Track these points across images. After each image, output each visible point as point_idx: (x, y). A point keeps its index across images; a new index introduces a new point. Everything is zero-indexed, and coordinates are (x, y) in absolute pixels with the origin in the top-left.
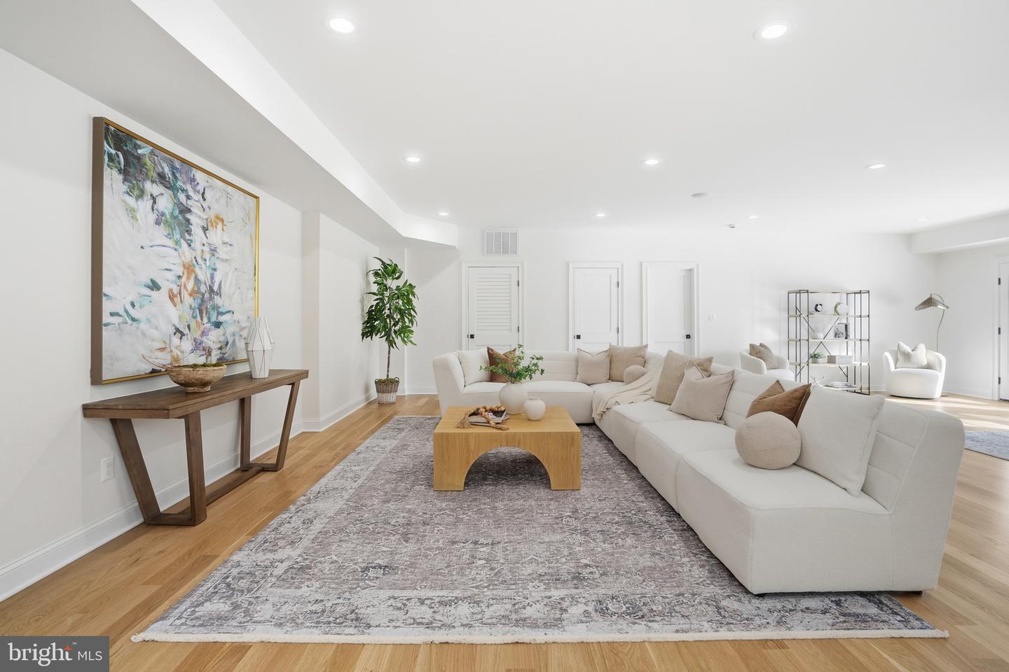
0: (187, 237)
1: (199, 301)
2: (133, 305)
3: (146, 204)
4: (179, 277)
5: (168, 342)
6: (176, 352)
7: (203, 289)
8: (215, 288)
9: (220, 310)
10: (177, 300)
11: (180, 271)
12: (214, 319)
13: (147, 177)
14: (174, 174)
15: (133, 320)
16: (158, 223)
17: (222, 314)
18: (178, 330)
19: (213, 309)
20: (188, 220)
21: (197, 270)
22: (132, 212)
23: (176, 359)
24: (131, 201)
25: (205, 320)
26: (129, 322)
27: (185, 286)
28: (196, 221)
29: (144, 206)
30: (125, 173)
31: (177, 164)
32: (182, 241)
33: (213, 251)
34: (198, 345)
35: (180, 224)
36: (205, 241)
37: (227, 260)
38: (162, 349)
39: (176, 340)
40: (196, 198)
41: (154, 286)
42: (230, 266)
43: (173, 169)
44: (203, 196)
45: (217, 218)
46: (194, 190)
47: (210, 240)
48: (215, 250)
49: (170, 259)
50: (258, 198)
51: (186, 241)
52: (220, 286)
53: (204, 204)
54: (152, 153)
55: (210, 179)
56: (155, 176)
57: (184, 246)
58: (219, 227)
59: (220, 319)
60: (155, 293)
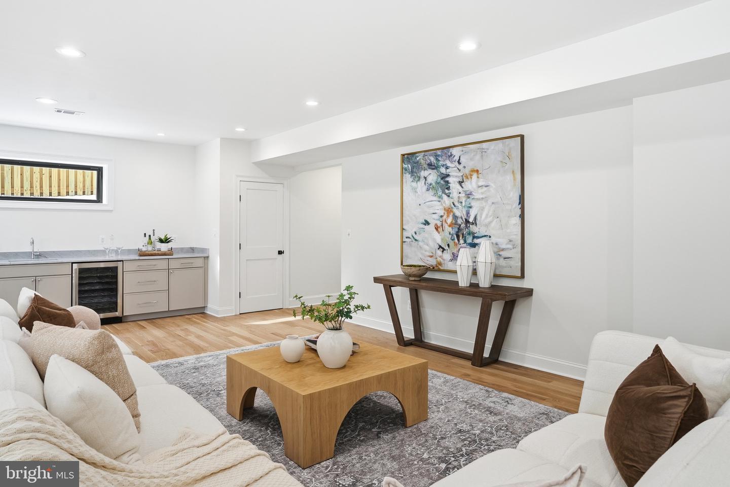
0: (447, 191)
1: (456, 230)
2: (416, 233)
3: (422, 182)
4: (442, 216)
5: (434, 253)
6: (439, 259)
7: (460, 221)
8: (471, 220)
9: (476, 235)
10: (440, 230)
11: (442, 212)
12: (469, 240)
13: (422, 169)
14: (437, 160)
15: (416, 240)
17: (478, 237)
18: (440, 247)
19: (469, 234)
20: (447, 182)
21: (455, 210)
22: (415, 190)
23: (440, 264)
24: (414, 184)
25: (462, 241)
26: (414, 241)
27: (445, 221)
28: (453, 181)
30: (412, 173)
31: (439, 153)
32: (444, 195)
33: (469, 195)
35: (442, 186)
36: (460, 189)
37: (482, 198)
38: (431, 257)
39: (439, 252)
40: (453, 166)
41: (427, 223)
42: (487, 201)
43: (436, 156)
44: (459, 163)
45: (473, 171)
46: (452, 162)
47: (466, 188)
48: (471, 194)
49: (435, 207)
50: (522, 137)
51: (446, 194)
52: (475, 219)
53: (460, 167)
54: (424, 156)
55: (464, 148)
56: (426, 166)
57: (445, 197)
58: (475, 176)
59: (476, 241)
60: (427, 227)
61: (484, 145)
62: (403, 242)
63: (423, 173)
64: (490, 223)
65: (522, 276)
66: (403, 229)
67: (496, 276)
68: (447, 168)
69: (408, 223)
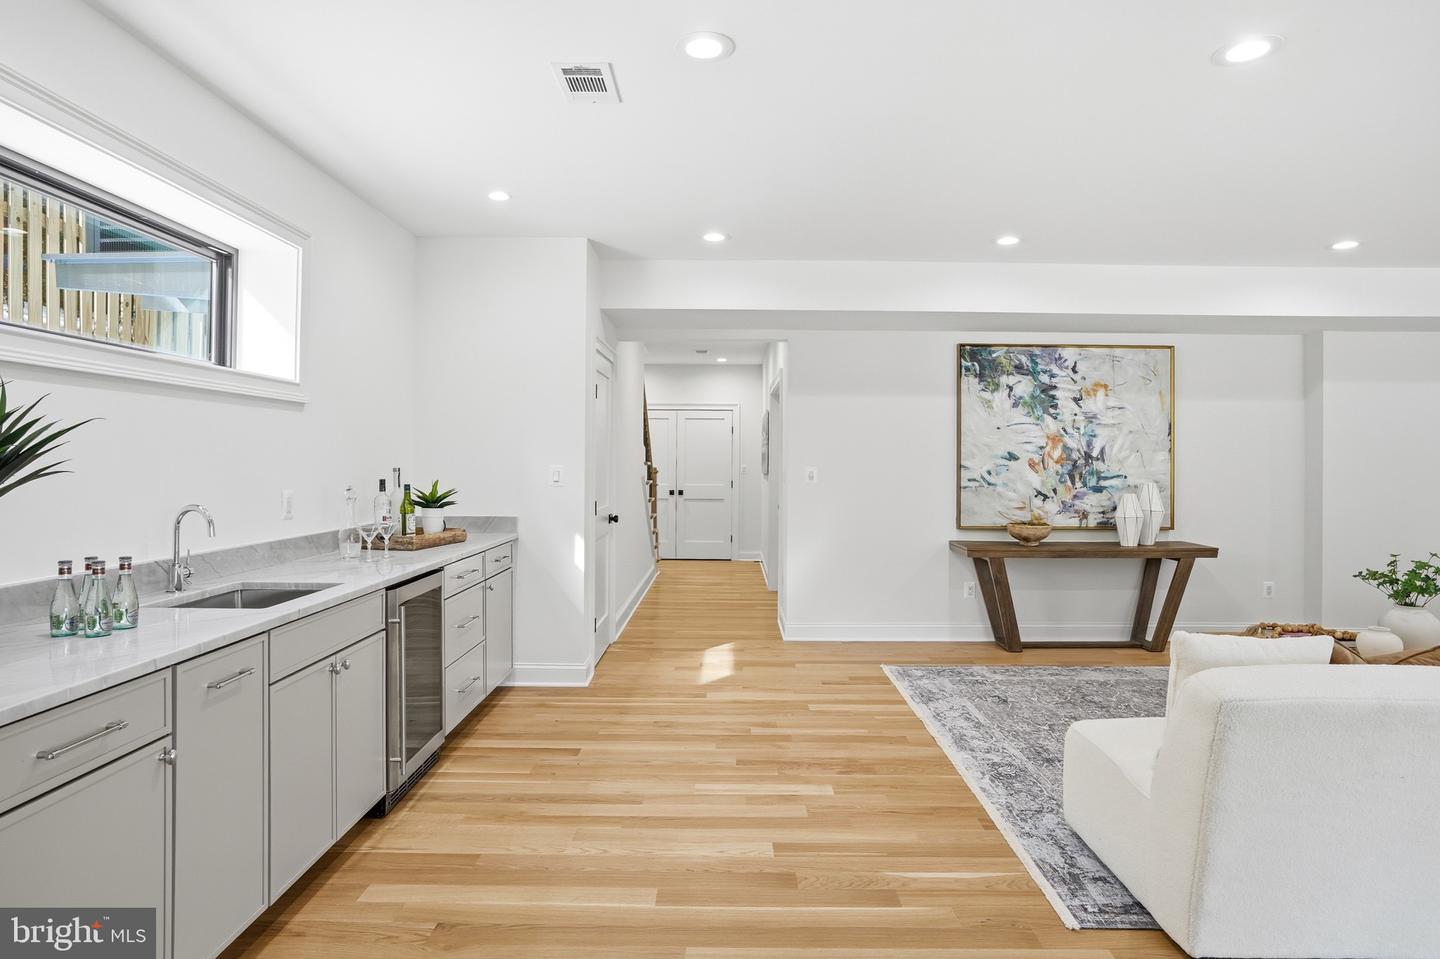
0: (1052, 411)
1: (1070, 467)
2: (989, 473)
3: (1003, 393)
4: (1042, 448)
5: (1027, 502)
6: (1037, 511)
7: (1075, 455)
8: (1095, 454)
9: (1103, 475)
10: (1039, 467)
11: (1043, 442)
12: (1093, 482)
13: (1003, 372)
14: (1033, 361)
15: (989, 484)
16: (1015, 405)
17: (1106, 478)
18: (1039, 493)
19: (1092, 474)
20: (1053, 397)
21: (1066, 439)
22: (988, 404)
23: (1041, 518)
24: (987, 395)
25: (1079, 484)
26: (986, 485)
27: (1049, 455)
28: (1063, 396)
29: (1000, 398)
30: (981, 376)
31: (1037, 351)
32: (1045, 416)
33: (1091, 418)
34: (1065, 507)
35: (1042, 402)
36: (1077, 409)
37: (1114, 424)
38: (1021, 508)
39: (1038, 501)
40: (1064, 374)
41: (1012, 457)
42: (1120, 430)
43: (1032, 357)
44: (1074, 370)
45: (1097, 385)
46: (1061, 368)
47: (1085, 408)
48: (1094, 417)
49: (1030, 434)
50: (1172, 349)
51: (1051, 415)
52: (1102, 451)
53: (1076, 377)
54: (1008, 352)
55: (1084, 351)
56: (1011, 369)
57: (1048, 419)
58: (1101, 393)
59: (1103, 483)
60: (1012, 463)
61: (1118, 352)
62: (959, 488)
63: (1004, 380)
64: (1125, 458)
65: (1172, 528)
66: (960, 467)
69: (973, 456)
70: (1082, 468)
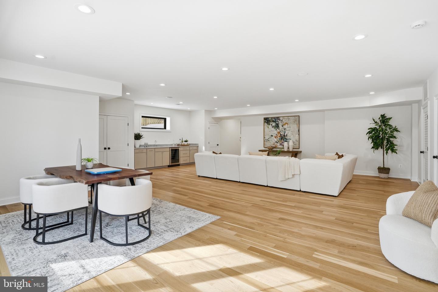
1: (281, 138)
2: (269, 139)
7: (282, 135)
8: (285, 135)
9: (287, 139)
10: (276, 138)
11: (277, 133)
12: (285, 140)
14: (275, 120)
16: (272, 127)
19: (285, 138)
21: (281, 133)
22: (268, 127)
23: (276, 146)
24: (268, 126)
25: (283, 140)
26: (268, 141)
27: (278, 135)
28: (280, 125)
29: (270, 126)
30: (267, 123)
31: (276, 118)
34: (280, 144)
35: (277, 127)
36: (282, 128)
38: (273, 144)
39: (276, 143)
41: (272, 136)
42: (290, 131)
45: (286, 123)
46: (280, 121)
47: (284, 127)
48: (285, 129)
49: (275, 132)
50: (299, 116)
52: (287, 135)
53: (282, 122)
54: (271, 119)
55: (283, 118)
56: (272, 121)
57: (278, 129)
58: (286, 125)
60: (272, 137)
61: (289, 117)
62: (264, 141)
63: (271, 123)
64: (291, 136)
65: (299, 148)
66: (264, 137)
67: (293, 148)
68: (278, 122)
69: (266, 136)
70: (283, 138)
